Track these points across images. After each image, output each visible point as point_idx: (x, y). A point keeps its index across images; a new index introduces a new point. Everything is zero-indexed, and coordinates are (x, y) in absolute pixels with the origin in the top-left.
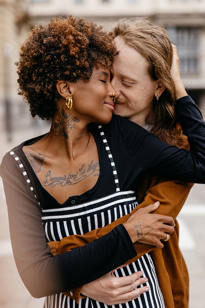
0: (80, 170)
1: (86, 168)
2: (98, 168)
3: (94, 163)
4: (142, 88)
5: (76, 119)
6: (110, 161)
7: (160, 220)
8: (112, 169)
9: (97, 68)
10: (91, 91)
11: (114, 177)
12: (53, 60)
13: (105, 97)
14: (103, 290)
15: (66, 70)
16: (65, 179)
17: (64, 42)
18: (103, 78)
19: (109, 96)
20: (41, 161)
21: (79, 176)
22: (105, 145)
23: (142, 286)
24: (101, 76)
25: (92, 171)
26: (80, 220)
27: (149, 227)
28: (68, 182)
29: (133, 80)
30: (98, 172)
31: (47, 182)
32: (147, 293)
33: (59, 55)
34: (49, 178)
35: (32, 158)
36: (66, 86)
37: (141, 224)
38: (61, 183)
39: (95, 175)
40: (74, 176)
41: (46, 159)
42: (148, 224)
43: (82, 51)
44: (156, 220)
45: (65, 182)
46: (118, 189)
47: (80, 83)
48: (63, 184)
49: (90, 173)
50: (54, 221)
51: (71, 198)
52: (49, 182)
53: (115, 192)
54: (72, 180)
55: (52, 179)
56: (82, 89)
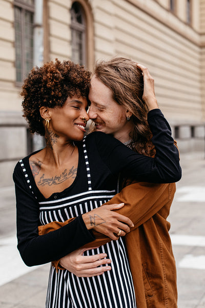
0: (63, 173)
1: (68, 172)
2: (76, 172)
3: (74, 168)
4: (111, 112)
5: (57, 136)
6: (86, 166)
7: (114, 217)
8: (87, 173)
9: (71, 98)
10: (64, 114)
11: (88, 179)
12: (37, 91)
13: (76, 118)
14: (71, 264)
15: (44, 99)
16: (52, 180)
17: (44, 78)
18: (76, 105)
19: (81, 119)
20: (39, 166)
21: (62, 178)
22: (84, 154)
23: (107, 265)
24: (73, 103)
25: (71, 174)
26: (59, 211)
27: (102, 219)
28: (54, 183)
29: (102, 106)
30: (75, 175)
31: (40, 182)
32: (111, 271)
33: (40, 88)
34: (42, 179)
35: (34, 165)
36: (46, 111)
37: (96, 216)
38: (49, 183)
39: (73, 178)
40: (58, 178)
41: (43, 165)
42: (102, 217)
43: (56, 84)
44: (111, 216)
45: (52, 182)
46: (90, 189)
47: (57, 109)
48: (50, 184)
49: (70, 176)
50: (47, 211)
51: (54, 194)
52: (42, 182)
53: (87, 190)
54: (57, 181)
55: (44, 180)
56: (58, 113)
